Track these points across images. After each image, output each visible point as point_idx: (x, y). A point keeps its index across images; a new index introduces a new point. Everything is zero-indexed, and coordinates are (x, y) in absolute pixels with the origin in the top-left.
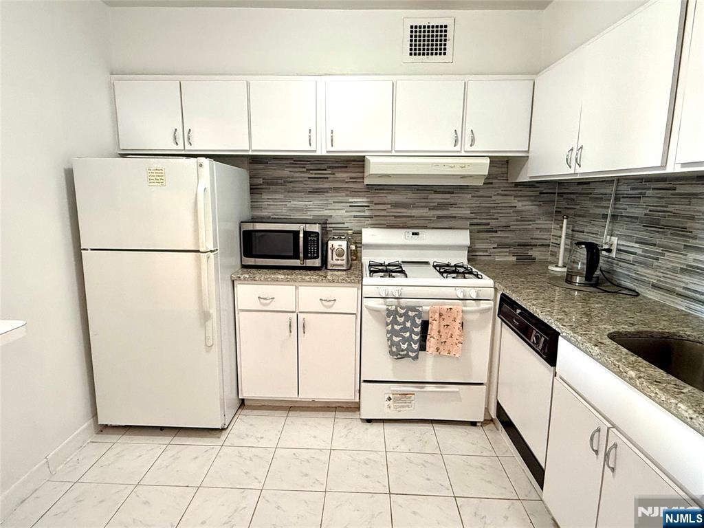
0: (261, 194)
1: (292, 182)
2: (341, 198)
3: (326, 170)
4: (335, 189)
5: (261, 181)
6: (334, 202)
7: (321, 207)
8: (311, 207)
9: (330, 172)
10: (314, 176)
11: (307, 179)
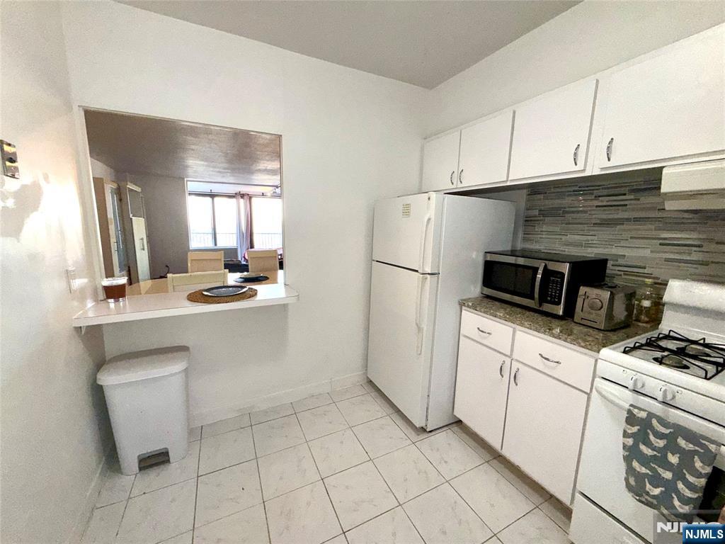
0: (535, 226)
1: (573, 212)
2: (647, 233)
3: (625, 194)
4: (636, 220)
5: (536, 212)
6: (631, 238)
7: (610, 243)
8: (595, 242)
9: (632, 197)
10: (605, 204)
11: (595, 208)
